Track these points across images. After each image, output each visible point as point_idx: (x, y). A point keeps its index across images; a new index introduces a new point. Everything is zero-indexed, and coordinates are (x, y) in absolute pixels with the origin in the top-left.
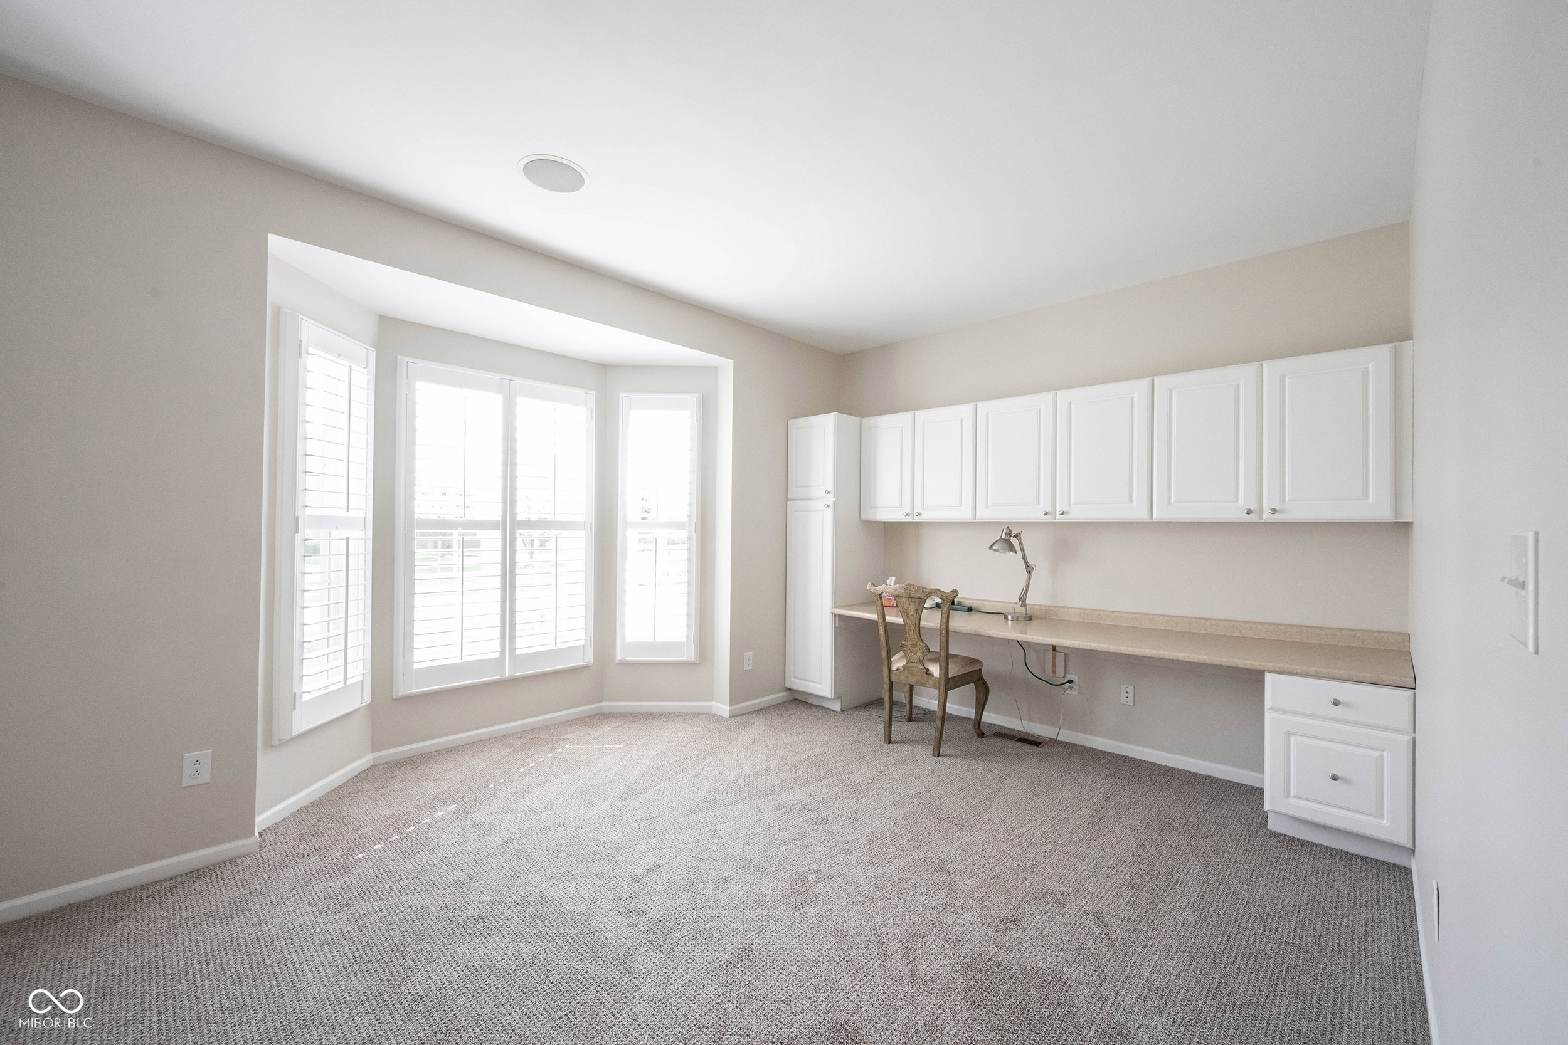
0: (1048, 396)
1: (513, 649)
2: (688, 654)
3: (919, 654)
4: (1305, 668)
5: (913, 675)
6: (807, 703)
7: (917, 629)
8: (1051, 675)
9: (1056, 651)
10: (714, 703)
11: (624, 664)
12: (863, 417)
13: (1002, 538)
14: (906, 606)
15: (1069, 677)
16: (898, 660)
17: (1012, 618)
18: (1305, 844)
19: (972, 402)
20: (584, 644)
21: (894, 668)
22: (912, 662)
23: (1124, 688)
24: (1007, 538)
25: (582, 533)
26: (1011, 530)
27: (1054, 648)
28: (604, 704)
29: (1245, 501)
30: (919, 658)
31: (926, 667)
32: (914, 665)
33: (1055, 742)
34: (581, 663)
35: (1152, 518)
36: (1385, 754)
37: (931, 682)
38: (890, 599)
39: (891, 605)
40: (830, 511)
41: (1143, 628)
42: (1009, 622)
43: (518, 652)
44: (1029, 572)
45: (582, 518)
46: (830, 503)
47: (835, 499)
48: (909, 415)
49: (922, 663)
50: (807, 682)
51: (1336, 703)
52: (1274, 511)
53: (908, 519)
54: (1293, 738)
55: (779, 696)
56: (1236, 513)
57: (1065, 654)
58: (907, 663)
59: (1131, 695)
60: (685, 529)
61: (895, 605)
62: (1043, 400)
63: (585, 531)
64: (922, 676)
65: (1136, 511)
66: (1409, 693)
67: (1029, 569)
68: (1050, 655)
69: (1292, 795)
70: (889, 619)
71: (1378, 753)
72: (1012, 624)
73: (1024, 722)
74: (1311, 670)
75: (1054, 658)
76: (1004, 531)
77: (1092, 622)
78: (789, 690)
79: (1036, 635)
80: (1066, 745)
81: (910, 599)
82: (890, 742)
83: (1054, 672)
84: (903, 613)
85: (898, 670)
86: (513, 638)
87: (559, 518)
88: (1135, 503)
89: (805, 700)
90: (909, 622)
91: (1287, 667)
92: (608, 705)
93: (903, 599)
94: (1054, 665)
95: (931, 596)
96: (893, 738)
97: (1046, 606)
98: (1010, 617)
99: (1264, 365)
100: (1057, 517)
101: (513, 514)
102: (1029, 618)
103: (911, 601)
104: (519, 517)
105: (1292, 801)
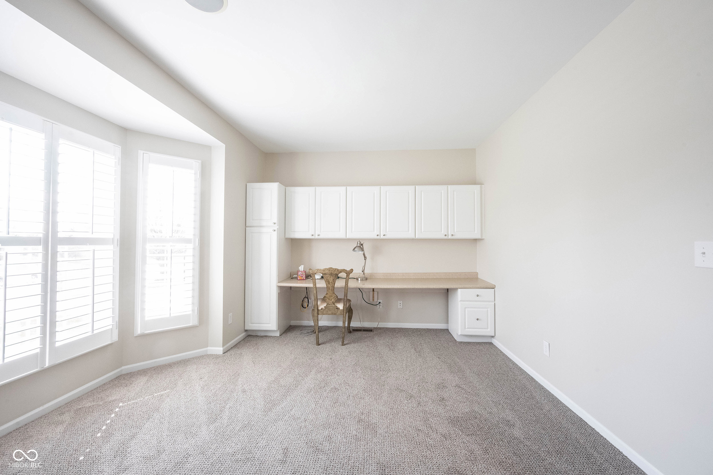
0: (378, 188)
1: (52, 342)
2: (193, 321)
3: (333, 300)
4: (469, 286)
5: (330, 310)
6: (257, 336)
7: (333, 288)
8: (372, 301)
9: (374, 291)
10: (209, 348)
11: (143, 336)
12: (287, 186)
13: (358, 245)
14: (329, 278)
15: (379, 301)
16: (321, 305)
17: (361, 279)
18: (469, 343)
19: (344, 186)
20: (111, 327)
21: (320, 308)
22: (329, 304)
23: (399, 302)
24: (360, 246)
25: (111, 247)
26: (361, 242)
27: (373, 289)
28: (123, 368)
29: (444, 232)
30: (333, 302)
31: (336, 305)
32: (330, 305)
33: (377, 329)
34: (109, 342)
35: (416, 237)
36: (489, 309)
37: (339, 312)
38: (303, 276)
39: (303, 279)
40: (276, 233)
41: (405, 278)
42: (359, 281)
43: (57, 344)
44: (365, 259)
45: (111, 236)
46: (276, 229)
47: (278, 227)
48: (313, 188)
49: (334, 304)
50: (262, 325)
51: (478, 296)
52: (452, 235)
53: (313, 237)
54: (466, 309)
55: (243, 335)
56: (441, 236)
57: (378, 292)
58: (327, 305)
59: (401, 305)
60: (192, 243)
61: (305, 279)
62: (375, 189)
63: (113, 245)
64: (334, 310)
65: (410, 235)
66: (493, 290)
67: (365, 258)
68: (372, 293)
69: (466, 328)
70: (318, 286)
71: (487, 309)
72: (360, 282)
73: (361, 323)
74: (471, 286)
75: (373, 294)
76: (358, 243)
77: (388, 278)
78: (246, 331)
79: (368, 285)
80: (380, 328)
81: (331, 275)
82: (319, 345)
83: (373, 300)
84: (326, 282)
85: (321, 309)
86: (53, 333)
87: (95, 236)
88: (410, 232)
89: (256, 335)
90: (329, 286)
91: (467, 286)
92: (126, 368)
93: (327, 275)
94: (373, 297)
95: (341, 272)
96: (320, 342)
97: (370, 273)
98: (359, 279)
99: (449, 186)
100: (381, 237)
101: (55, 232)
102: (367, 279)
103: (331, 276)
104: (60, 235)
105: (466, 330)
